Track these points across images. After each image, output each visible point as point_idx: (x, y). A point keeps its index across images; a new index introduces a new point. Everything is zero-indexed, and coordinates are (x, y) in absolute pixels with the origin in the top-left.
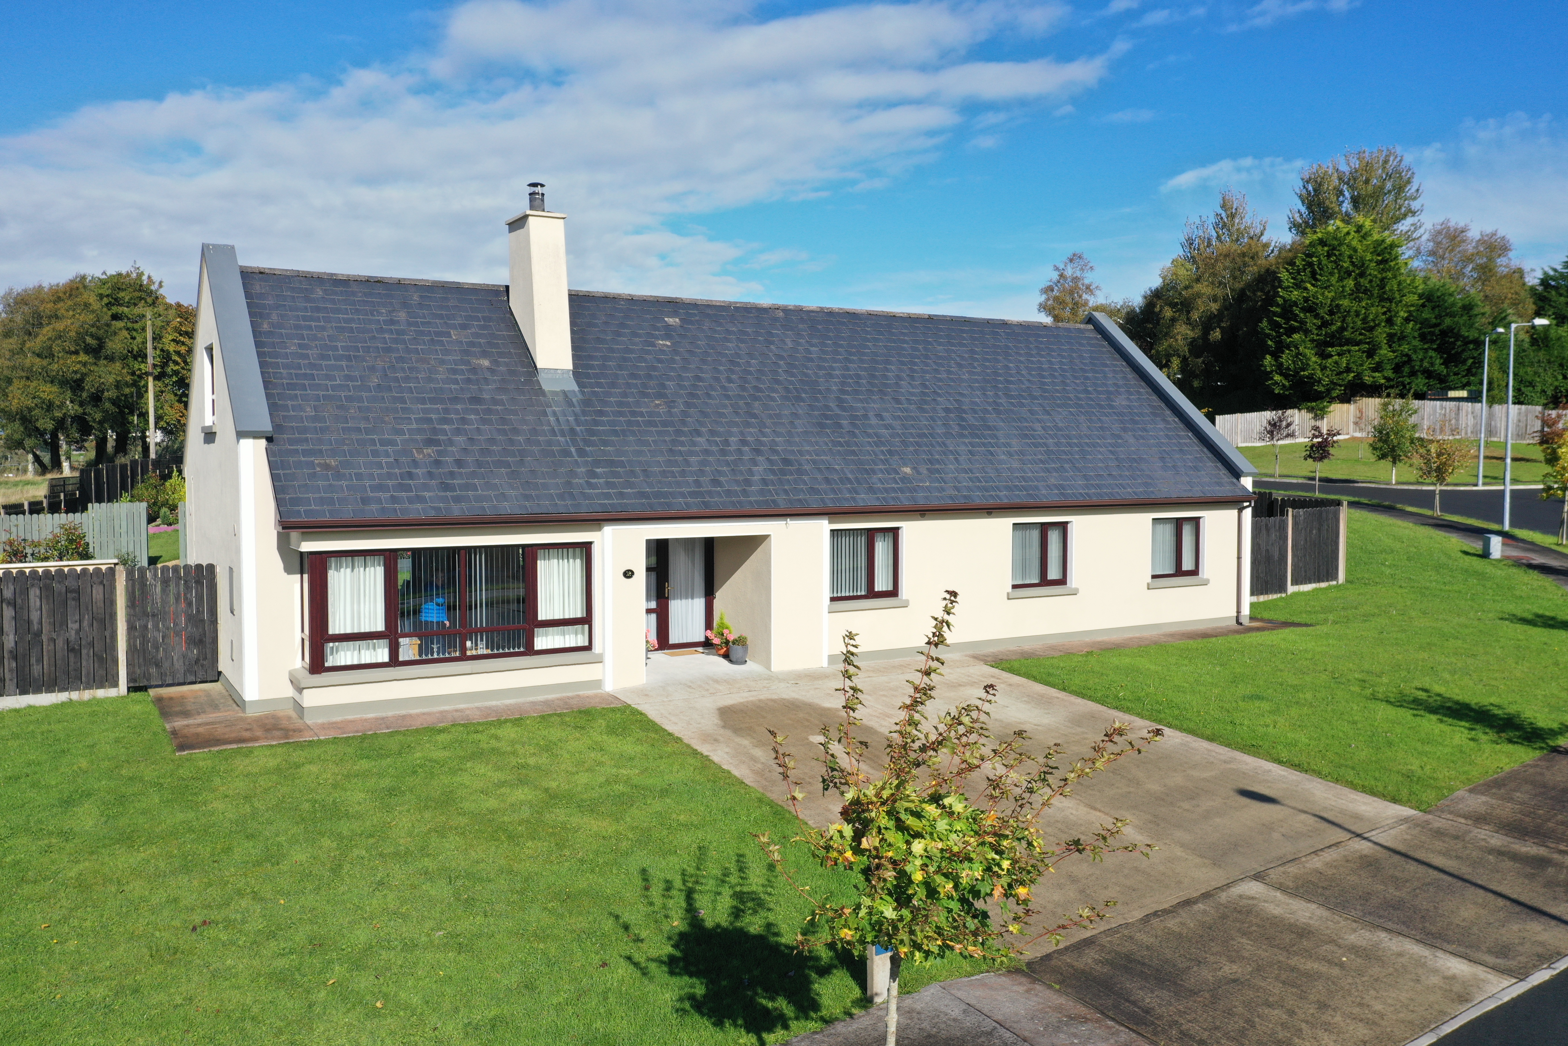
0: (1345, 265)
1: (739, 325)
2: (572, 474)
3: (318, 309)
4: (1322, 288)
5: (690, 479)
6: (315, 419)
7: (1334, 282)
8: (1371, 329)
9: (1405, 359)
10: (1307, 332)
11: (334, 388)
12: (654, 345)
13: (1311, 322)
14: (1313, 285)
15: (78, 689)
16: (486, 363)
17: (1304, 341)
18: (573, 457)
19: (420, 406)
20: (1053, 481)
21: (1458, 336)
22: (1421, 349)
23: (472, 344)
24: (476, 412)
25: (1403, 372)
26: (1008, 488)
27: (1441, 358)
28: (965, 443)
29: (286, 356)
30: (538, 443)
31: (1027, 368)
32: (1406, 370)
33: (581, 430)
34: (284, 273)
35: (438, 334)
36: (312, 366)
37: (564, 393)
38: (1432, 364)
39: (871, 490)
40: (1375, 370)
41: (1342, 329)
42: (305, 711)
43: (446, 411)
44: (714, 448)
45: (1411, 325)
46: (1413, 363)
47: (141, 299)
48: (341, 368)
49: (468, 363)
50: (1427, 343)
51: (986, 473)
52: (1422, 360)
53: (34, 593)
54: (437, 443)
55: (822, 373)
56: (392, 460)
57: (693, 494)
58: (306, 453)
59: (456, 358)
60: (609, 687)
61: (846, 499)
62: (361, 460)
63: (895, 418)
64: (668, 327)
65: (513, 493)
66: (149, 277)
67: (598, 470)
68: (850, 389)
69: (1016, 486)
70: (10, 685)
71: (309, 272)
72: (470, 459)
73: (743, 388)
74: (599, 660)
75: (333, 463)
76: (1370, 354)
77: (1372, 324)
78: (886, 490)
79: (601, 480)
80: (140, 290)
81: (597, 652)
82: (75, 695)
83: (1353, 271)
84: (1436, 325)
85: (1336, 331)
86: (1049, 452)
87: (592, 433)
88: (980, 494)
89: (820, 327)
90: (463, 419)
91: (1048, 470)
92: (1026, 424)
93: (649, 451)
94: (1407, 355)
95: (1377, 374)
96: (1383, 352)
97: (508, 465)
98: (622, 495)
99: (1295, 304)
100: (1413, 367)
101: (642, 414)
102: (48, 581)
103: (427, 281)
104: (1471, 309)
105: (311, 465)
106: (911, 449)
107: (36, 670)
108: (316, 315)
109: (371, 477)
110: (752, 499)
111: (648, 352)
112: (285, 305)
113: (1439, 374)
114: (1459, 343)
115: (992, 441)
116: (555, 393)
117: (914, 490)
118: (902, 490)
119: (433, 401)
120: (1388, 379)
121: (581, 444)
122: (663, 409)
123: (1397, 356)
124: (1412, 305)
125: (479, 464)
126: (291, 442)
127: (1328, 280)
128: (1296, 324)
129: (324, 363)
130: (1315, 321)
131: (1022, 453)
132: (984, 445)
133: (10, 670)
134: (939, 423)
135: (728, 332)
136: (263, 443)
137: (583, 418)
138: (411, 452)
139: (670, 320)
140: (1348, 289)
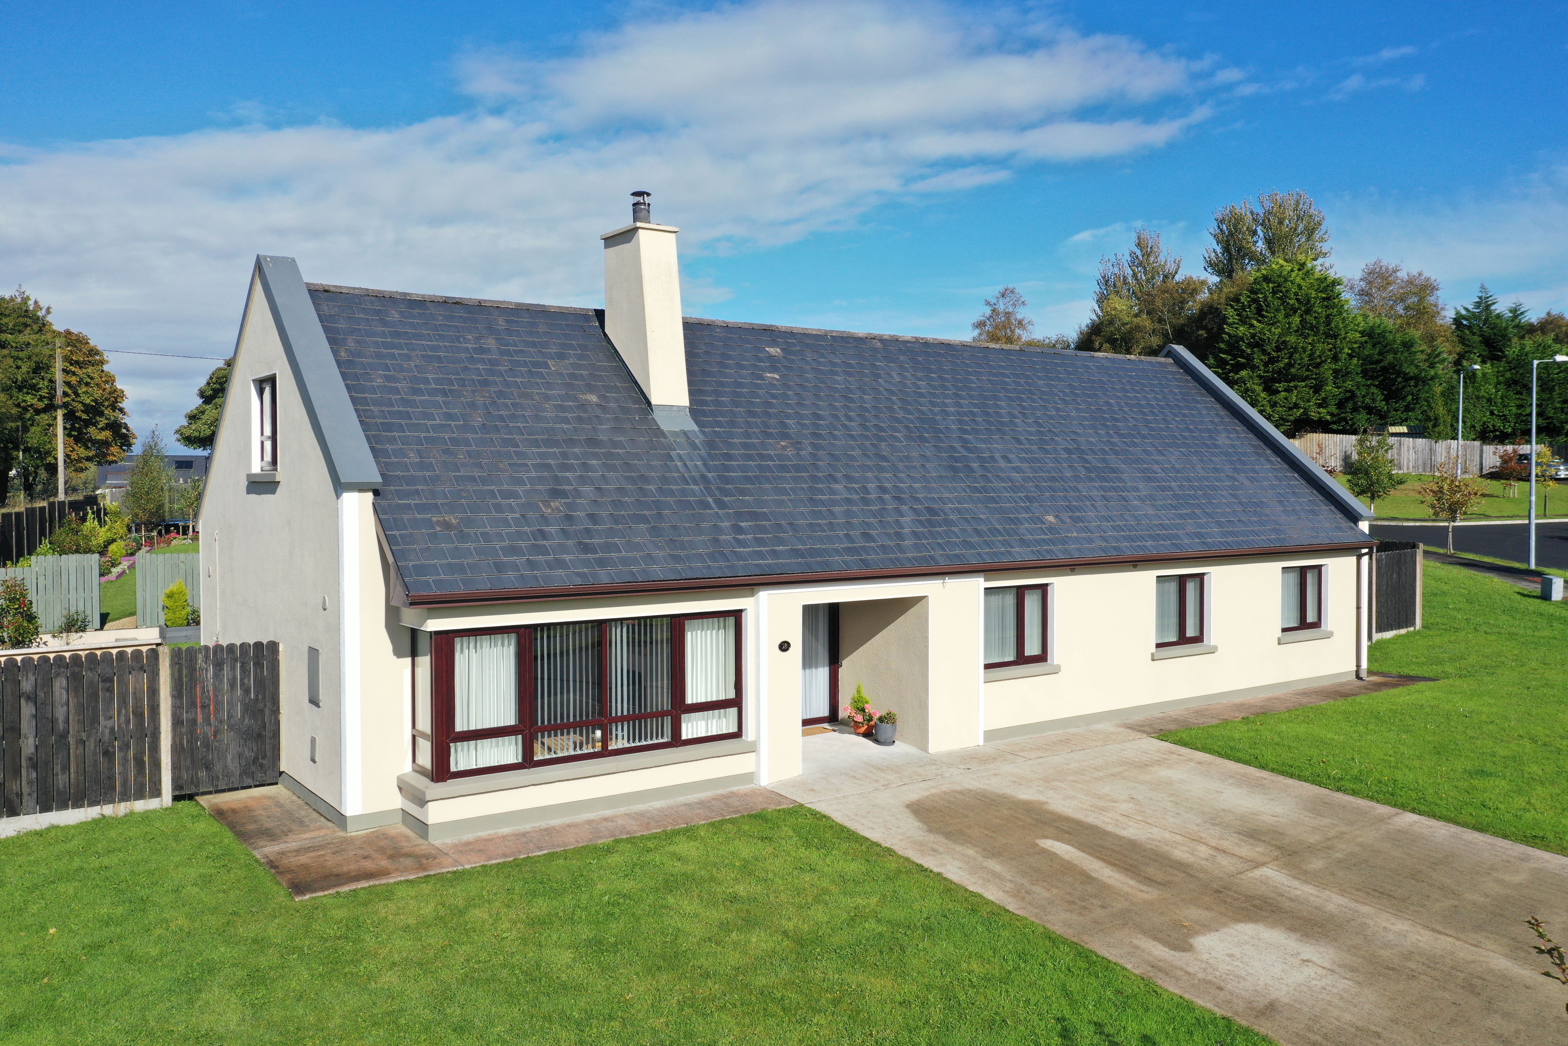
0: (1291, 302)
1: (841, 356)
2: (716, 529)
3: (397, 335)
4: (1269, 325)
5: (841, 533)
6: (422, 466)
7: (1280, 319)
8: (1318, 366)
9: (1348, 395)
10: (1254, 368)
11: (435, 428)
12: (762, 379)
13: (1258, 358)
14: (1259, 321)
15: (112, 801)
16: (594, 398)
17: (1251, 377)
18: (711, 508)
19: (535, 450)
20: (1190, 529)
21: (1399, 373)
22: (1364, 385)
23: (573, 376)
24: (597, 456)
25: (1346, 408)
26: (1154, 538)
27: (1383, 394)
28: (1095, 487)
29: (373, 390)
30: (671, 493)
31: (1126, 404)
32: (1350, 405)
33: (713, 477)
34: (352, 292)
35: (536, 364)
36: (405, 402)
37: (685, 433)
38: (1374, 400)
39: (1023, 542)
40: (1320, 406)
41: (1290, 365)
42: (430, 830)
43: (564, 455)
44: (855, 497)
45: (1355, 361)
46: (1356, 400)
47: (26, 325)
48: (437, 405)
49: (576, 399)
50: (1369, 379)
51: (1126, 520)
52: (1364, 396)
53: (60, 684)
54: (562, 494)
55: (936, 409)
56: (518, 515)
57: (849, 551)
58: (421, 508)
59: (560, 392)
60: (765, 780)
61: (1002, 553)
62: (484, 516)
63: (1023, 460)
64: (770, 357)
65: (660, 554)
66: (36, 302)
67: (742, 524)
68: (969, 428)
69: (1158, 535)
70: (28, 801)
71: (379, 291)
72: (604, 514)
73: (866, 428)
74: (752, 749)
75: (453, 521)
76: (1317, 389)
77: (1318, 360)
78: (1038, 542)
79: (750, 537)
80: (26, 316)
81: (750, 739)
82: (108, 810)
83: (1300, 309)
84: (1378, 362)
85: (1284, 368)
86: (1176, 496)
87: (727, 480)
88: (1128, 545)
89: (920, 359)
90: (584, 464)
91: (1181, 517)
92: (1145, 466)
93: (790, 500)
94: (1350, 391)
95: (1321, 410)
96: (1329, 388)
97: (645, 520)
98: (774, 554)
99: (1242, 339)
100: (1356, 403)
101: (770, 457)
102: (77, 669)
103: (510, 303)
104: (1411, 346)
105: (429, 524)
106: (1047, 494)
107: (61, 780)
108: (396, 341)
109: (500, 536)
110: (910, 555)
111: (759, 387)
112: (360, 329)
113: (1380, 411)
114: (1400, 379)
115: (1120, 485)
116: (674, 433)
117: (1064, 541)
118: (1052, 542)
119: (548, 443)
120: (1332, 415)
121: (717, 493)
122: (790, 452)
123: (1341, 392)
124: (1355, 343)
125: (616, 519)
126: (401, 495)
127: (1275, 317)
128: (1243, 360)
129: (418, 398)
130: (1263, 357)
131: (1151, 497)
132: (1114, 489)
133: (30, 782)
134: (1065, 465)
135: (834, 364)
136: (370, 496)
137: (711, 463)
138: (538, 505)
139: (772, 351)
140: (1293, 325)
